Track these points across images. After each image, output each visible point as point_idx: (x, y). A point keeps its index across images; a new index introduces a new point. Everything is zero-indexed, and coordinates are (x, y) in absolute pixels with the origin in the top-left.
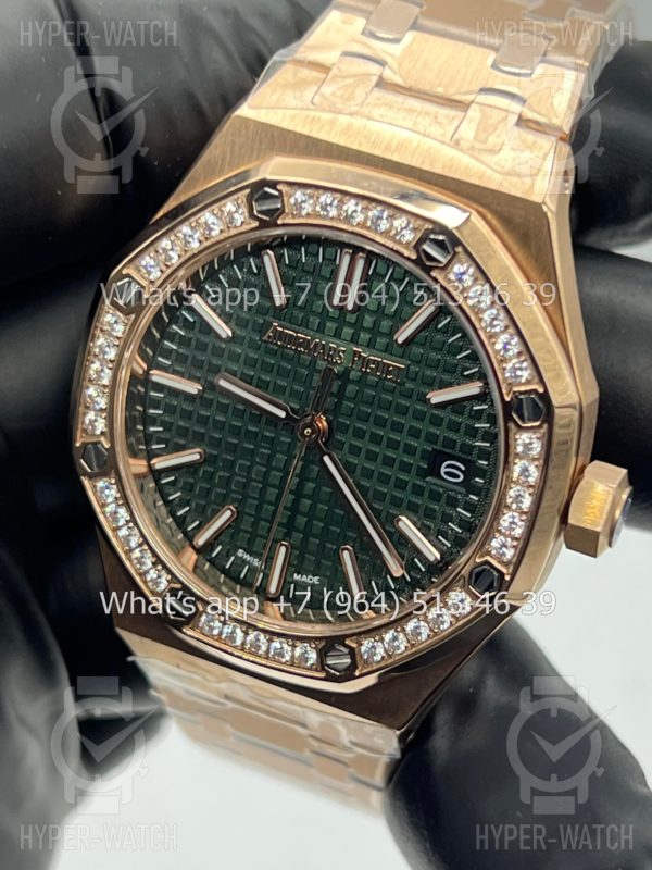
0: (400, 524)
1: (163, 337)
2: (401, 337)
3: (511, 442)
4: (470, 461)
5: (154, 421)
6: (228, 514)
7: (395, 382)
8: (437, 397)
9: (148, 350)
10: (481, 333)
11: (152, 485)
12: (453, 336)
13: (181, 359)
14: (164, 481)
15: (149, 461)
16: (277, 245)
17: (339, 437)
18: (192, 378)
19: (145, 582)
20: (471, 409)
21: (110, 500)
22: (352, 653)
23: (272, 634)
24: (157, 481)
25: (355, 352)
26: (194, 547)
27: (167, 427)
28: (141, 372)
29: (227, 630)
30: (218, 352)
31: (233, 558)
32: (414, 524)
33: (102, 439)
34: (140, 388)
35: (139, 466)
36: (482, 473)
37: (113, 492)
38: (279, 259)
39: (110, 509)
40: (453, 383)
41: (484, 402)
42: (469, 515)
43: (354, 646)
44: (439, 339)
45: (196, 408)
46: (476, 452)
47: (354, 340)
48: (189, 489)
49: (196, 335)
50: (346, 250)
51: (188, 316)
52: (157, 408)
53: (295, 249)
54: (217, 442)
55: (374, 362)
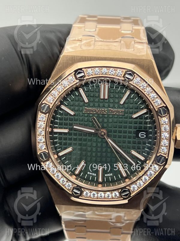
0: (132, 152)
1: (54, 119)
2: (122, 102)
3: (160, 121)
4: (147, 131)
5: (56, 143)
6: (83, 163)
7: (122, 115)
8: (135, 116)
10: (146, 94)
12: (136, 99)
13: (61, 124)
14: (62, 159)
15: (57, 154)
16: (81, 86)
17: (110, 133)
18: (65, 128)
19: (65, 187)
20: (144, 117)
22: (129, 190)
24: (60, 159)
25: (110, 110)
26: (75, 175)
27: (60, 144)
28: (50, 131)
29: (92, 194)
30: (71, 120)
31: (87, 175)
32: (136, 151)
33: (45, 150)
34: (50, 135)
36: (151, 133)
37: (51, 164)
38: (84, 90)
39: (51, 170)
40: (138, 111)
41: (147, 114)
42: (150, 145)
43: (129, 188)
44: (132, 101)
45: (68, 136)
46: (148, 128)
47: (109, 107)
48: (70, 159)
49: (63, 116)
50: (102, 83)
51: (61, 112)
52: (57, 139)
53: (87, 86)
54: (75, 144)
55: (115, 111)
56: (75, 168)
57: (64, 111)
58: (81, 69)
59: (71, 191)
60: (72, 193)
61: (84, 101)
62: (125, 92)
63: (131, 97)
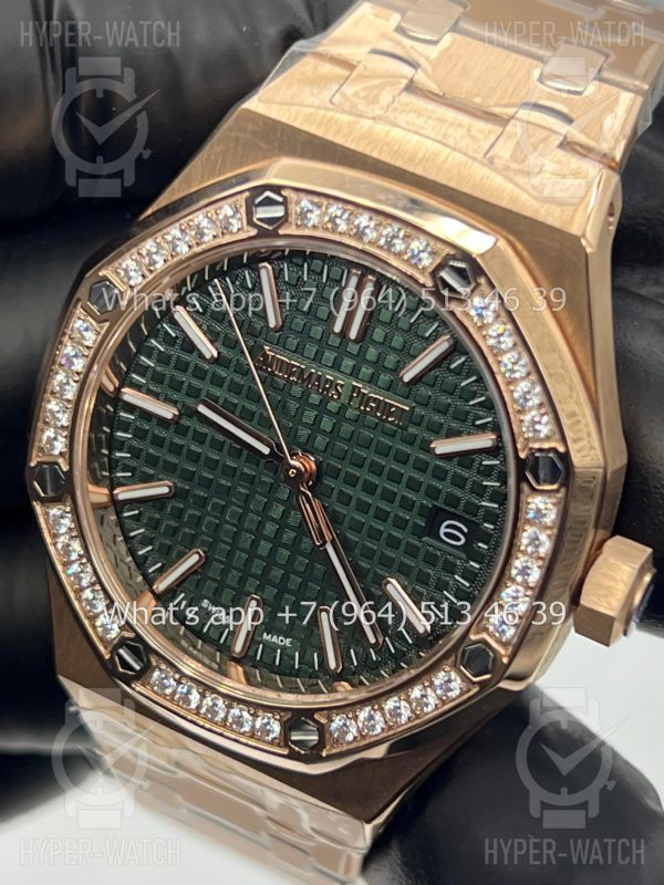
0: (389, 587)
1: (139, 352)
2: (408, 375)
3: (523, 506)
4: (473, 523)
5: (121, 445)
6: (195, 558)
7: (397, 426)
8: (443, 447)
9: (122, 365)
10: (499, 378)
11: (114, 517)
12: (467, 378)
13: (158, 378)
14: (126, 514)
15: (112, 489)
16: (274, 256)
17: (327, 481)
18: (168, 400)
19: (94, 627)
20: (480, 464)
21: (63, 530)
22: (322, 730)
23: (232, 700)
24: (118, 514)
25: (354, 387)
26: (153, 592)
27: (136, 453)
29: (182, 689)
30: (200, 374)
32: (404, 588)
33: (61, 461)
34: (109, 407)
35: (100, 494)
36: (486, 537)
37: (67, 522)
38: (278, 275)
39: (62, 540)
40: (462, 432)
41: (496, 457)
42: (467, 585)
43: (323, 721)
44: (451, 379)
45: (169, 434)
46: (481, 513)
47: (354, 373)
48: (154, 525)
49: (175, 352)
50: (354, 271)
51: (169, 330)
52: (125, 431)
53: (297, 265)
54: (189, 477)
55: (375, 400)
56: (161, 568)
57: (183, 331)
58: (277, 189)
59: (109, 649)
60: (112, 658)
61: (265, 317)
62: (436, 336)
63: (452, 367)
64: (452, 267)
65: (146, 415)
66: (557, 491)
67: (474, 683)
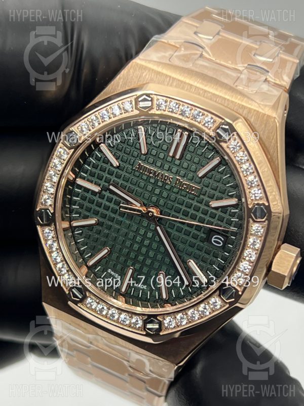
0: (190, 263)
1: (84, 163)
2: (201, 174)
3: (250, 228)
4: (226, 236)
5: (75, 203)
6: (106, 251)
7: (195, 195)
8: (214, 204)
9: (76, 169)
10: (241, 174)
11: (70, 234)
12: (226, 175)
13: (92, 174)
14: (76, 233)
15: (70, 223)
16: (145, 123)
18: (96, 184)
20: (230, 211)
21: (50, 237)
22: (160, 323)
23: (121, 310)
24: (73, 232)
25: (177, 179)
26: (87, 266)
27: (81, 206)
28: (72, 179)
29: (100, 307)
30: (111, 173)
32: (196, 264)
33: (50, 208)
34: (70, 187)
35: (66, 225)
36: (232, 242)
37: (52, 234)
38: (146, 132)
39: (49, 242)
40: (222, 198)
41: (237, 209)
42: (223, 262)
43: (161, 320)
44: (219, 176)
45: (96, 198)
46: (230, 232)
47: (177, 173)
48: (88, 237)
49: (101, 164)
50: (179, 130)
51: (98, 154)
52: (77, 197)
53: (154, 127)
54: (104, 216)
55: (186, 184)
56: (91, 255)
57: (104, 155)
58: (148, 95)
59: (68, 289)
60: (69, 293)
61: (140, 149)
62: (213, 158)
63: (220, 170)
64: (222, 128)
65: (87, 190)
66: (264, 222)
67: (227, 303)
